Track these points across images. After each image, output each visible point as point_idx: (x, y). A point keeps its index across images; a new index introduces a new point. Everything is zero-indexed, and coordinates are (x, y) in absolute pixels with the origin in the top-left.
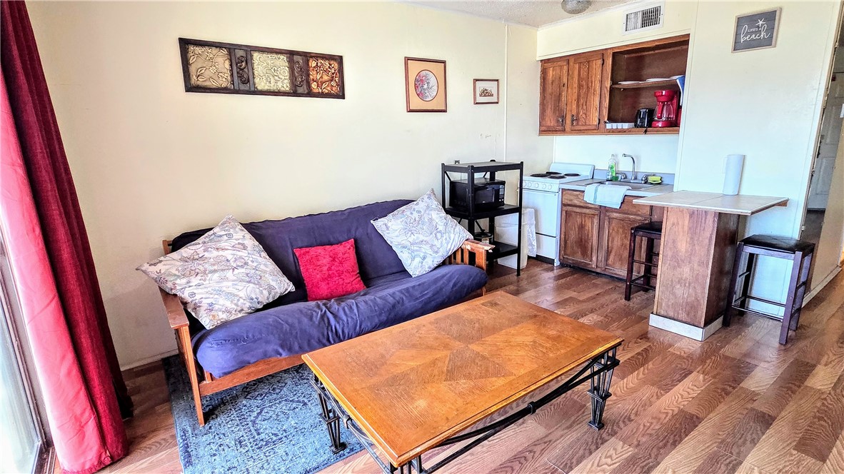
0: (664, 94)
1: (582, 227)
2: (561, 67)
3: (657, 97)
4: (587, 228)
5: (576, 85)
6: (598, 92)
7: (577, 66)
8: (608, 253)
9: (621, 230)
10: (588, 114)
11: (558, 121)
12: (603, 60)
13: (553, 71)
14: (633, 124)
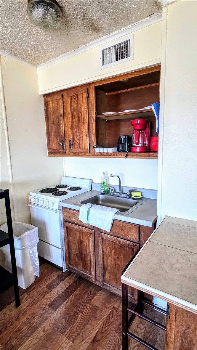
0: (139, 122)
1: (81, 243)
2: (58, 100)
3: (133, 125)
4: (85, 244)
5: (70, 116)
6: (87, 121)
7: (69, 99)
8: (104, 269)
9: (113, 251)
10: (81, 139)
11: (60, 145)
12: (88, 93)
13: (52, 103)
14: (116, 148)
